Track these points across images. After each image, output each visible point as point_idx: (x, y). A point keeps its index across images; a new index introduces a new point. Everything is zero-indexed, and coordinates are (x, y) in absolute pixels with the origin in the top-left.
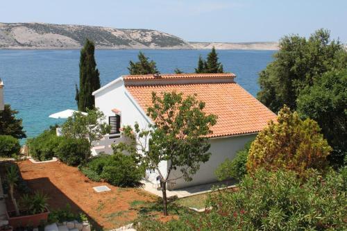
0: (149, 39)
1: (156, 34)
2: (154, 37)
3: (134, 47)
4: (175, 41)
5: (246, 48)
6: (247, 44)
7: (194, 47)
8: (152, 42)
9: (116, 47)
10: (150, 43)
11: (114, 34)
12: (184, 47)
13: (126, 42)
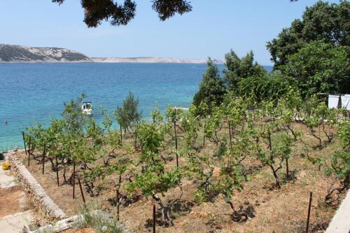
0: (59, 55)
1: (65, 51)
2: (64, 53)
3: (48, 61)
4: (80, 57)
5: (132, 61)
6: (133, 58)
7: (95, 61)
8: (62, 57)
9: (33, 62)
10: (61, 58)
11: (31, 51)
12: (88, 61)
13: (41, 58)
